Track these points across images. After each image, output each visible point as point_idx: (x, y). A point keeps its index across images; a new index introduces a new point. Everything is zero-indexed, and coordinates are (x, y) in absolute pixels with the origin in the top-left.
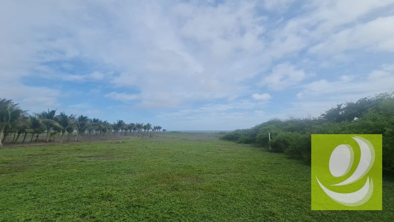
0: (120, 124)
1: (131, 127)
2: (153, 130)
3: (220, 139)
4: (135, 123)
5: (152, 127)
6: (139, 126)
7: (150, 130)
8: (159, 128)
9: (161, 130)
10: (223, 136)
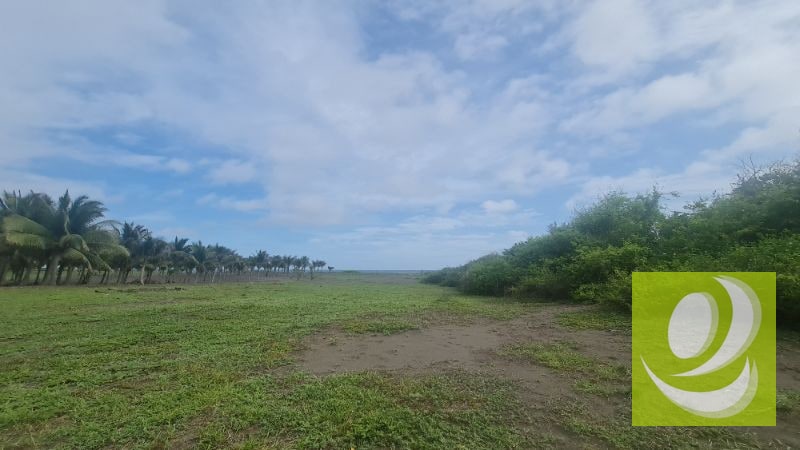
0: (261, 258)
1: (278, 262)
2: (311, 268)
3: (422, 282)
4: (282, 256)
5: (310, 262)
6: (288, 261)
7: (307, 268)
8: (321, 264)
9: (325, 268)
10: (426, 277)
